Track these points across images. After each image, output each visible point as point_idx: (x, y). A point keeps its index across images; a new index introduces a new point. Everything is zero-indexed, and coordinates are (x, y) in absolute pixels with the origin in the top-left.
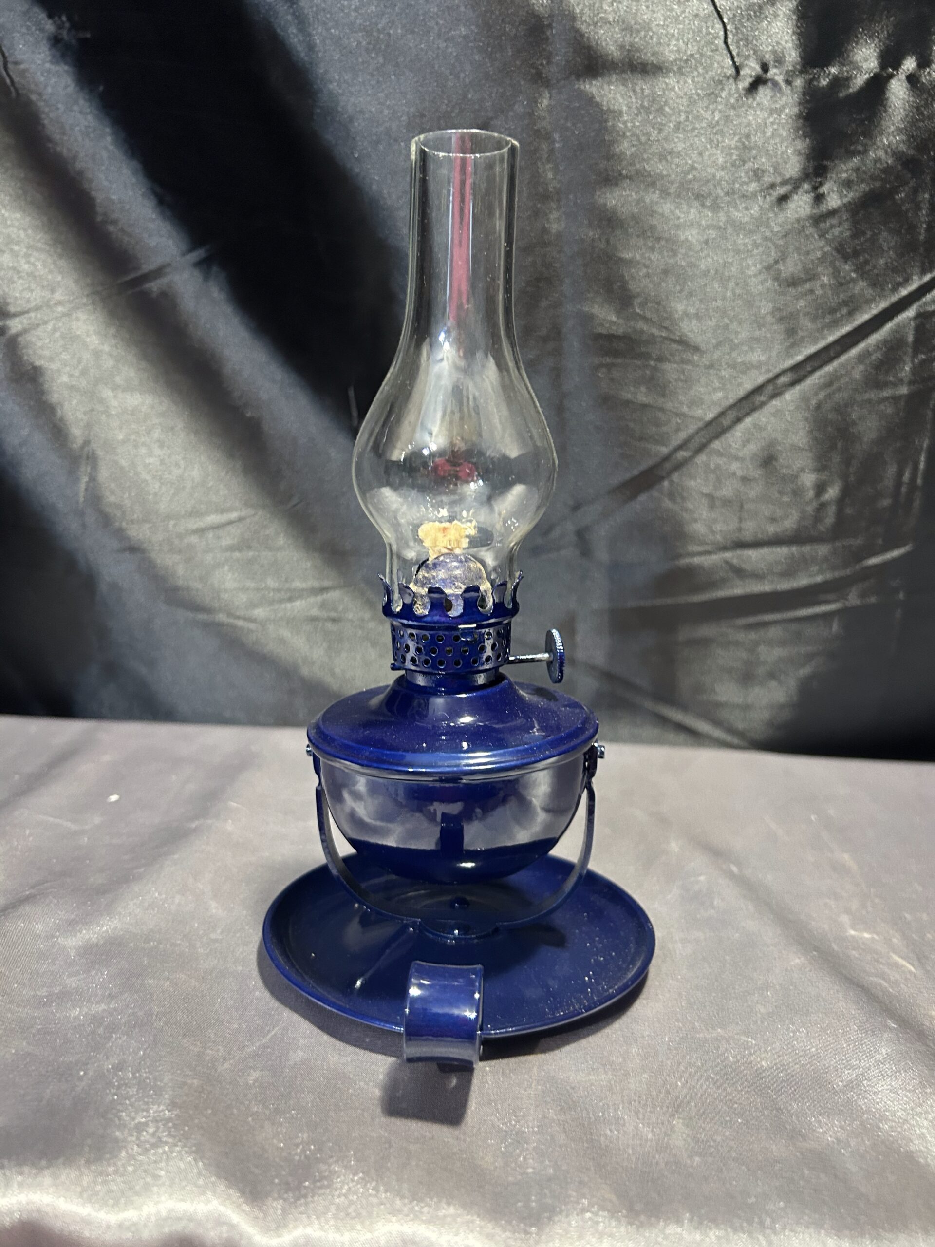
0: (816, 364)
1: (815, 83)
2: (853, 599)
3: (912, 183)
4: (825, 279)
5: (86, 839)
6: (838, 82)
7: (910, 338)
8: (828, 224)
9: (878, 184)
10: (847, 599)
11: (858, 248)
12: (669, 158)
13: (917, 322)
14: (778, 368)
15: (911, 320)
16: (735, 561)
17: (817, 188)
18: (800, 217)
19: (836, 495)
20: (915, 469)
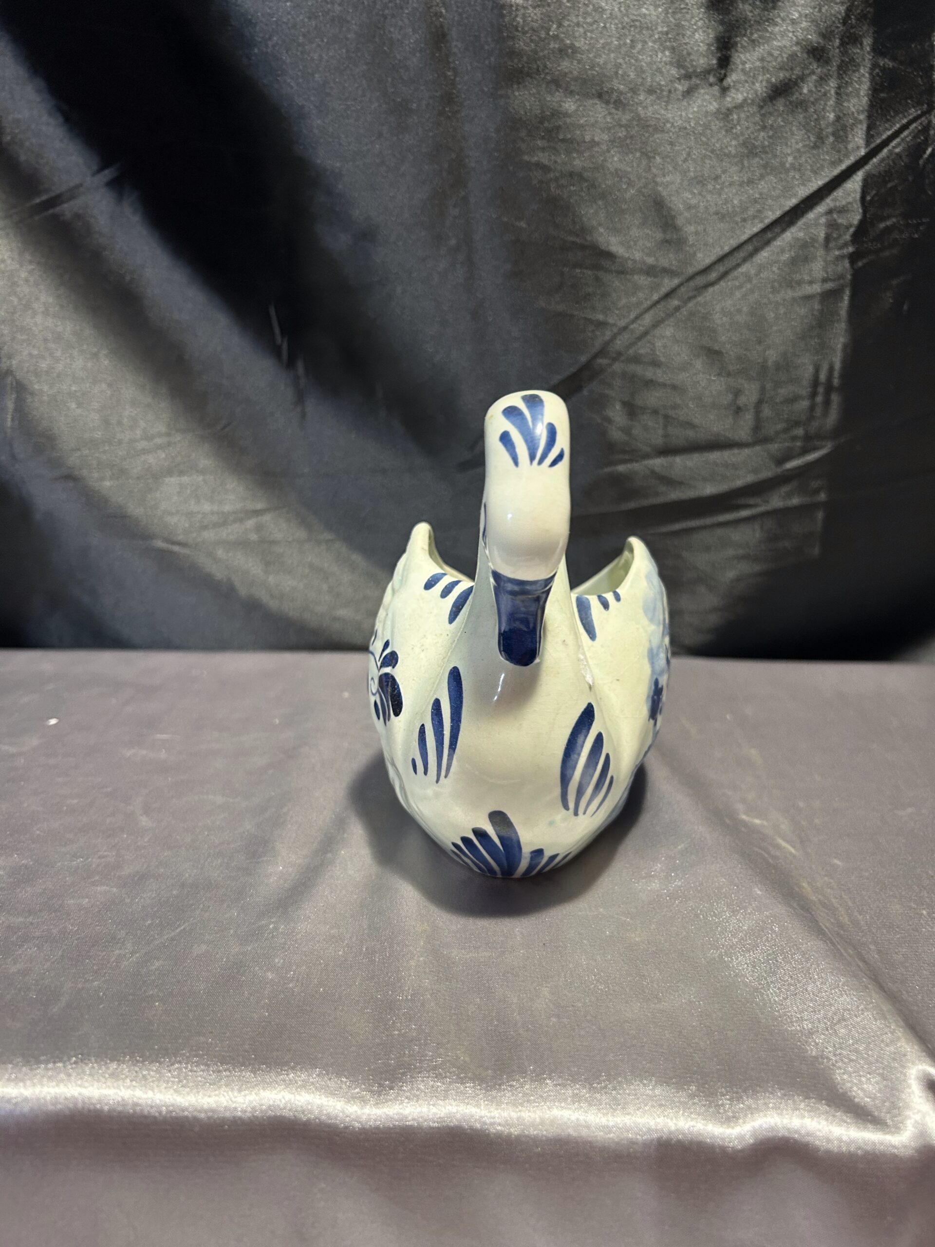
2: (776, 501)
3: (819, 70)
4: (735, 177)
5: (22, 761)
7: (822, 235)
8: (735, 116)
9: (781, 75)
11: (767, 143)
12: (570, 51)
13: (829, 217)
14: (691, 270)
15: (822, 216)
16: (657, 469)
17: (721, 80)
18: (707, 112)
19: (754, 398)
20: (831, 369)
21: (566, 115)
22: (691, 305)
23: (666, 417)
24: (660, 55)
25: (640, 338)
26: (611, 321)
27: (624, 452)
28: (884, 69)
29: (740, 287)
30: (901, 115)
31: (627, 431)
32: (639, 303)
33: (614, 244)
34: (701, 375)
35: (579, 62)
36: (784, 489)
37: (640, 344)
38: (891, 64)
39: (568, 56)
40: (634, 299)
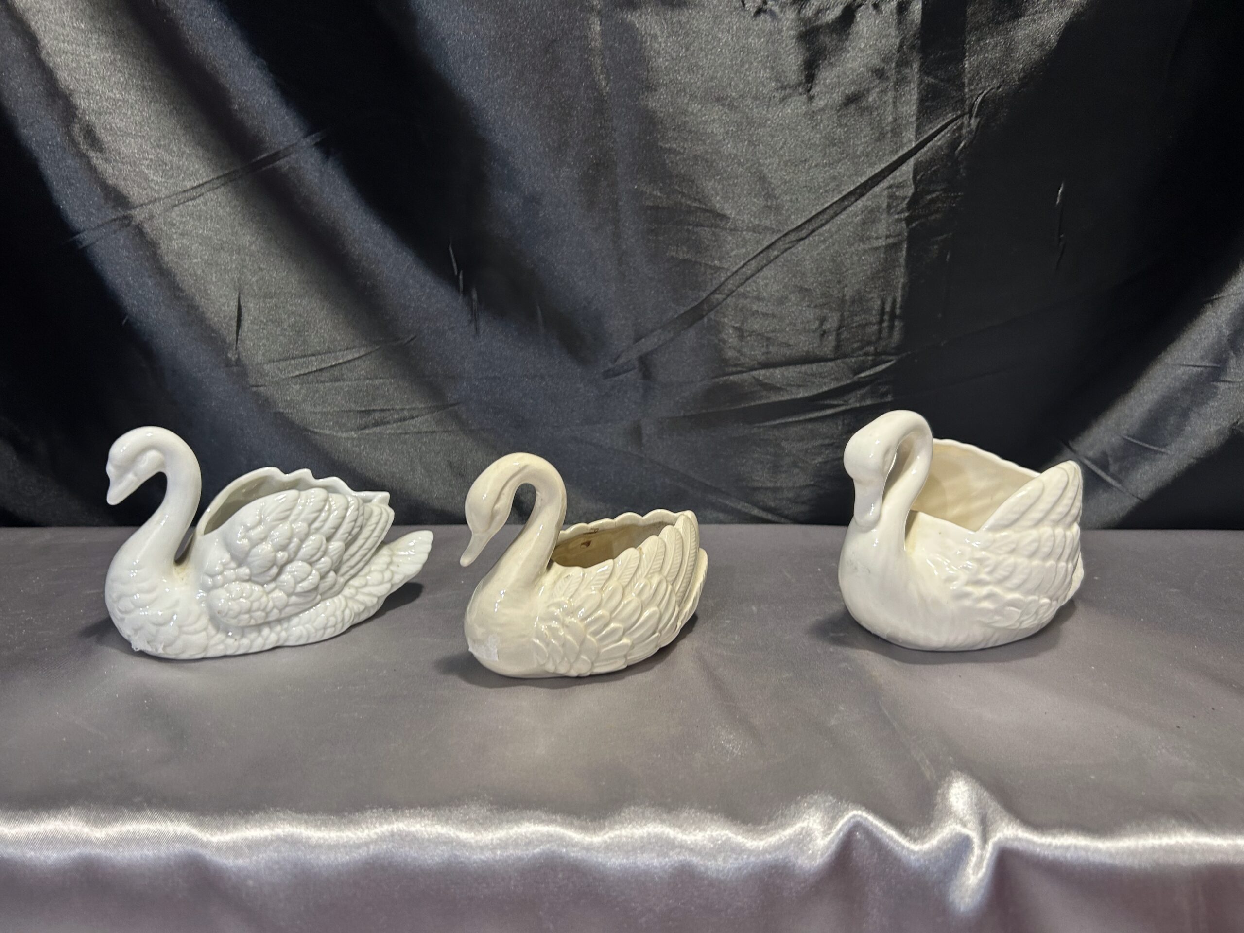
3: (880, 86)
6: (819, 11)
8: (818, 118)
9: (854, 88)
10: (847, 403)
14: (787, 229)
15: (885, 189)
16: (761, 378)
17: (809, 91)
19: (835, 324)
20: (894, 302)
22: (787, 255)
23: (768, 339)
24: (762, 72)
25: (748, 279)
26: (725, 265)
27: (736, 365)
28: (928, 85)
29: (824, 241)
30: (941, 117)
31: (738, 350)
32: (747, 253)
33: (728, 210)
34: (795, 307)
36: (860, 393)
37: (747, 284)
38: (931, 80)
40: (744, 250)
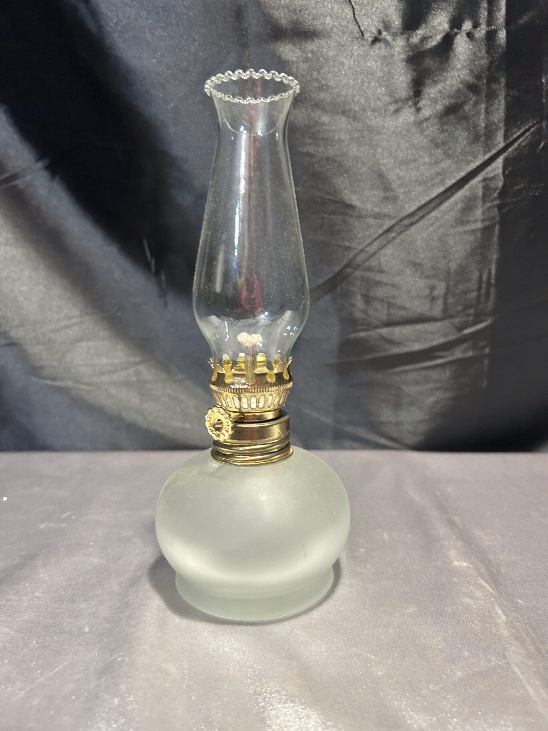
0: (424, 211)
1: (411, 40)
2: (458, 354)
3: (474, 98)
4: (427, 160)
6: (424, 39)
7: (481, 194)
8: (425, 125)
9: (453, 101)
10: (453, 354)
11: (445, 140)
12: (325, 88)
13: (484, 184)
14: (402, 215)
15: (479, 182)
16: (384, 335)
17: (416, 104)
18: (408, 122)
19: (443, 292)
20: (490, 273)
21: (324, 124)
22: (402, 236)
23: (389, 303)
24: (379, 90)
25: (372, 256)
26: (353, 245)
27: (364, 324)
28: (513, 97)
29: (432, 225)
30: (524, 124)
31: (364, 312)
32: (370, 236)
33: (355, 200)
34: (410, 278)
35: (331, 94)
36: (464, 346)
37: (372, 260)
38: (517, 94)
39: (324, 90)
40: (367, 233)
